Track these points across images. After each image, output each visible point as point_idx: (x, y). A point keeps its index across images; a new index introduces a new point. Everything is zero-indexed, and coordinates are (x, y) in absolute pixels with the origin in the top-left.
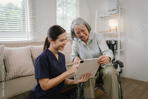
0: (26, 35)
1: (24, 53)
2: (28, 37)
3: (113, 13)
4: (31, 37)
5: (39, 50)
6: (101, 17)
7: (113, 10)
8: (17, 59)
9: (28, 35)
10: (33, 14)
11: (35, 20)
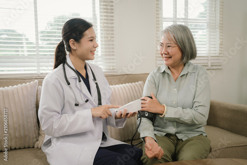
10: (107, 20)
11: (111, 32)
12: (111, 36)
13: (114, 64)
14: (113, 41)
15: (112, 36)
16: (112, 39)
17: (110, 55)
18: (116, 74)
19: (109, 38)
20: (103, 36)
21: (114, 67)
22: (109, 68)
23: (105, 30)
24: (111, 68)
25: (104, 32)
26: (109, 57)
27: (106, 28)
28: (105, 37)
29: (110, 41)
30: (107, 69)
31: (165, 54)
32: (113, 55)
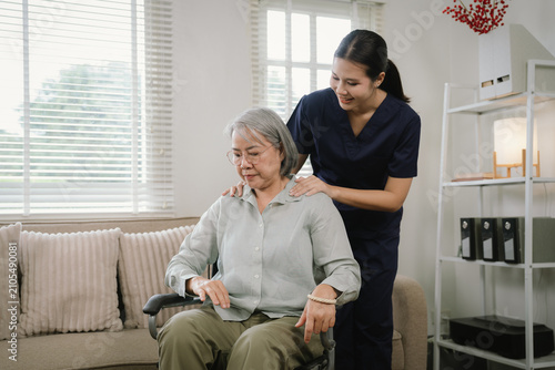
0: (127, 193)
1: (83, 251)
2: (136, 201)
3: (499, 95)
4: (147, 200)
5: (138, 246)
6: (480, 113)
7: (500, 80)
8: (55, 272)
9: (136, 194)
10: (159, 118)
11: (164, 140)
12: (165, 147)
13: (172, 199)
14: (170, 156)
15: (168, 147)
16: (168, 153)
17: (162, 182)
18: (173, 216)
19: (161, 152)
20: (151, 147)
21: (169, 205)
22: (160, 205)
23: (154, 137)
24: (164, 206)
25: (151, 141)
26: (160, 186)
27: (157, 134)
28: (154, 150)
29: (162, 156)
30: (158, 208)
31: (248, 168)
32: (170, 182)
